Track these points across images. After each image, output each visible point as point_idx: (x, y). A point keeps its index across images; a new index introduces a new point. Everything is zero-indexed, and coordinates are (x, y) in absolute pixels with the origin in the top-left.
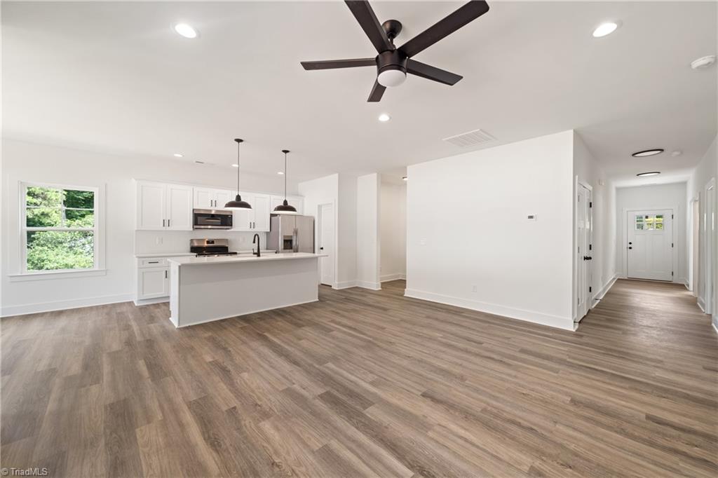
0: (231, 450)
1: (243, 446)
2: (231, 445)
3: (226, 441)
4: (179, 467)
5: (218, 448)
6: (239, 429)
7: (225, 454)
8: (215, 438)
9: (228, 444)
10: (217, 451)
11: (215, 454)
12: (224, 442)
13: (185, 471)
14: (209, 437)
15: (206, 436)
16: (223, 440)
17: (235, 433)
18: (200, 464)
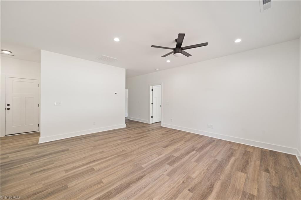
0: (210, 181)
1: (207, 178)
2: (208, 182)
3: (208, 184)
4: (227, 192)
5: (212, 185)
6: (200, 183)
7: (213, 182)
8: (209, 188)
9: (209, 183)
10: (214, 185)
11: (215, 185)
12: (209, 184)
13: (227, 190)
14: (210, 190)
15: (210, 192)
16: (208, 185)
17: (203, 183)
18: (222, 187)
